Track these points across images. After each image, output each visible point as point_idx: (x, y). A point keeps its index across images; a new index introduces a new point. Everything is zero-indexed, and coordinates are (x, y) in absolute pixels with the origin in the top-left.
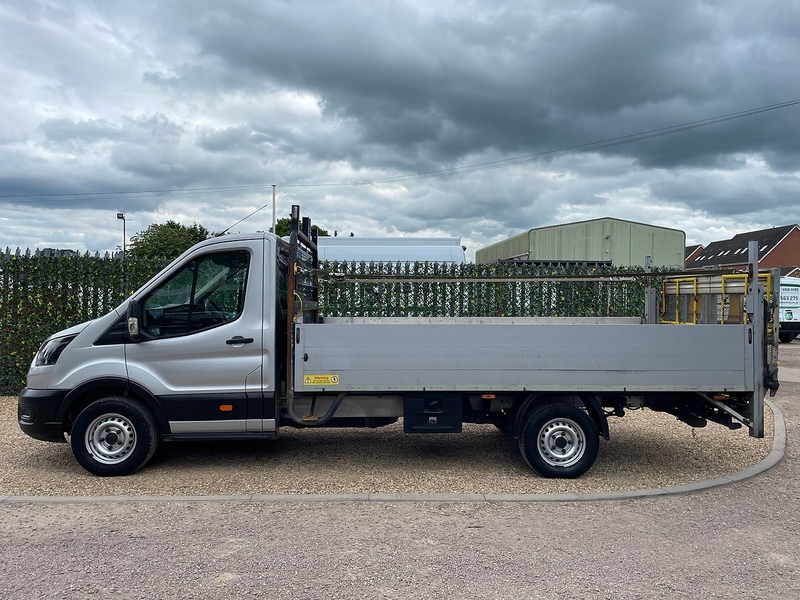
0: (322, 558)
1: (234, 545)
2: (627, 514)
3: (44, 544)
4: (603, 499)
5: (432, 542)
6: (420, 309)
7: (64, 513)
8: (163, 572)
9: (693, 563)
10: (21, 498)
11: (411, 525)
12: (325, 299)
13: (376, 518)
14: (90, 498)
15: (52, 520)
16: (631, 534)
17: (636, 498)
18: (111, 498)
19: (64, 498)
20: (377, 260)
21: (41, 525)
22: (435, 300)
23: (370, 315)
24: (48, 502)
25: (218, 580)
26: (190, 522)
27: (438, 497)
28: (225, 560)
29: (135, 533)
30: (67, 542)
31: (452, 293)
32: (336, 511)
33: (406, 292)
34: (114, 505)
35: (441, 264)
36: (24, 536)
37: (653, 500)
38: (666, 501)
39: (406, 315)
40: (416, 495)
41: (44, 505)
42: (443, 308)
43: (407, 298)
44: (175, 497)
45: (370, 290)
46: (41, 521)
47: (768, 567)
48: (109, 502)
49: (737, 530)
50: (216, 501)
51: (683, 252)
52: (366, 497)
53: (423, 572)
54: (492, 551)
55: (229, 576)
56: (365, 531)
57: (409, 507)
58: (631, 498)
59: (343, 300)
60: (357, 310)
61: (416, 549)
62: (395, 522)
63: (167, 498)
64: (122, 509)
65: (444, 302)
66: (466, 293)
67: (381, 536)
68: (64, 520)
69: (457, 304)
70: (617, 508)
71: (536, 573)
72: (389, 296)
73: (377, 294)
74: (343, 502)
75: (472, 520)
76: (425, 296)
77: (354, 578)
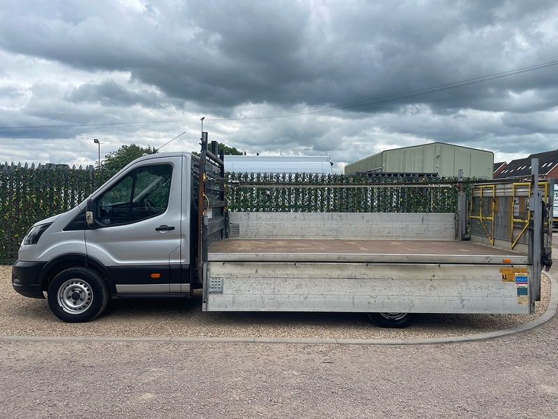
0: (216, 384)
1: (156, 372)
2: (439, 355)
3: (23, 370)
4: (422, 344)
5: (296, 373)
6: (299, 207)
7: (39, 348)
8: (103, 392)
9: (484, 391)
10: (11, 337)
11: (282, 361)
12: (233, 199)
13: (258, 355)
14: (59, 338)
15: (30, 353)
16: (440, 369)
17: (446, 343)
18: (73, 338)
19: (41, 338)
20: (269, 172)
21: (23, 357)
22: (309, 200)
23: (264, 211)
24: (29, 341)
25: (140, 398)
26: (127, 356)
27: (304, 340)
28: (147, 384)
29: (87, 364)
30: (38, 369)
31: (322, 196)
32: (230, 350)
33: (289, 195)
34: (75, 343)
35: (314, 175)
36: (10, 364)
37: (458, 344)
38: (468, 346)
39: (289, 211)
40: (288, 339)
41: (26, 342)
42: (315, 206)
43: (290, 199)
44: (119, 338)
45: (264, 193)
46: (23, 354)
47: (539, 395)
48: (72, 341)
49: (517, 367)
50: (147, 341)
51: (492, 167)
52: (252, 340)
53: (287, 395)
54: (338, 380)
55: (149, 396)
56: (249, 364)
57: (282, 347)
58: (442, 343)
59: (245, 200)
60: (254, 207)
61: (284, 378)
62: (271, 358)
63: (113, 338)
64: (80, 346)
65: (316, 202)
66: (332, 196)
67: (261, 368)
68: (39, 353)
69: (326, 203)
70: (432, 350)
71: (369, 397)
72: (277, 197)
73: (268, 195)
74: (236, 343)
75: (326, 358)
76: (303, 197)
77: (238, 398)
